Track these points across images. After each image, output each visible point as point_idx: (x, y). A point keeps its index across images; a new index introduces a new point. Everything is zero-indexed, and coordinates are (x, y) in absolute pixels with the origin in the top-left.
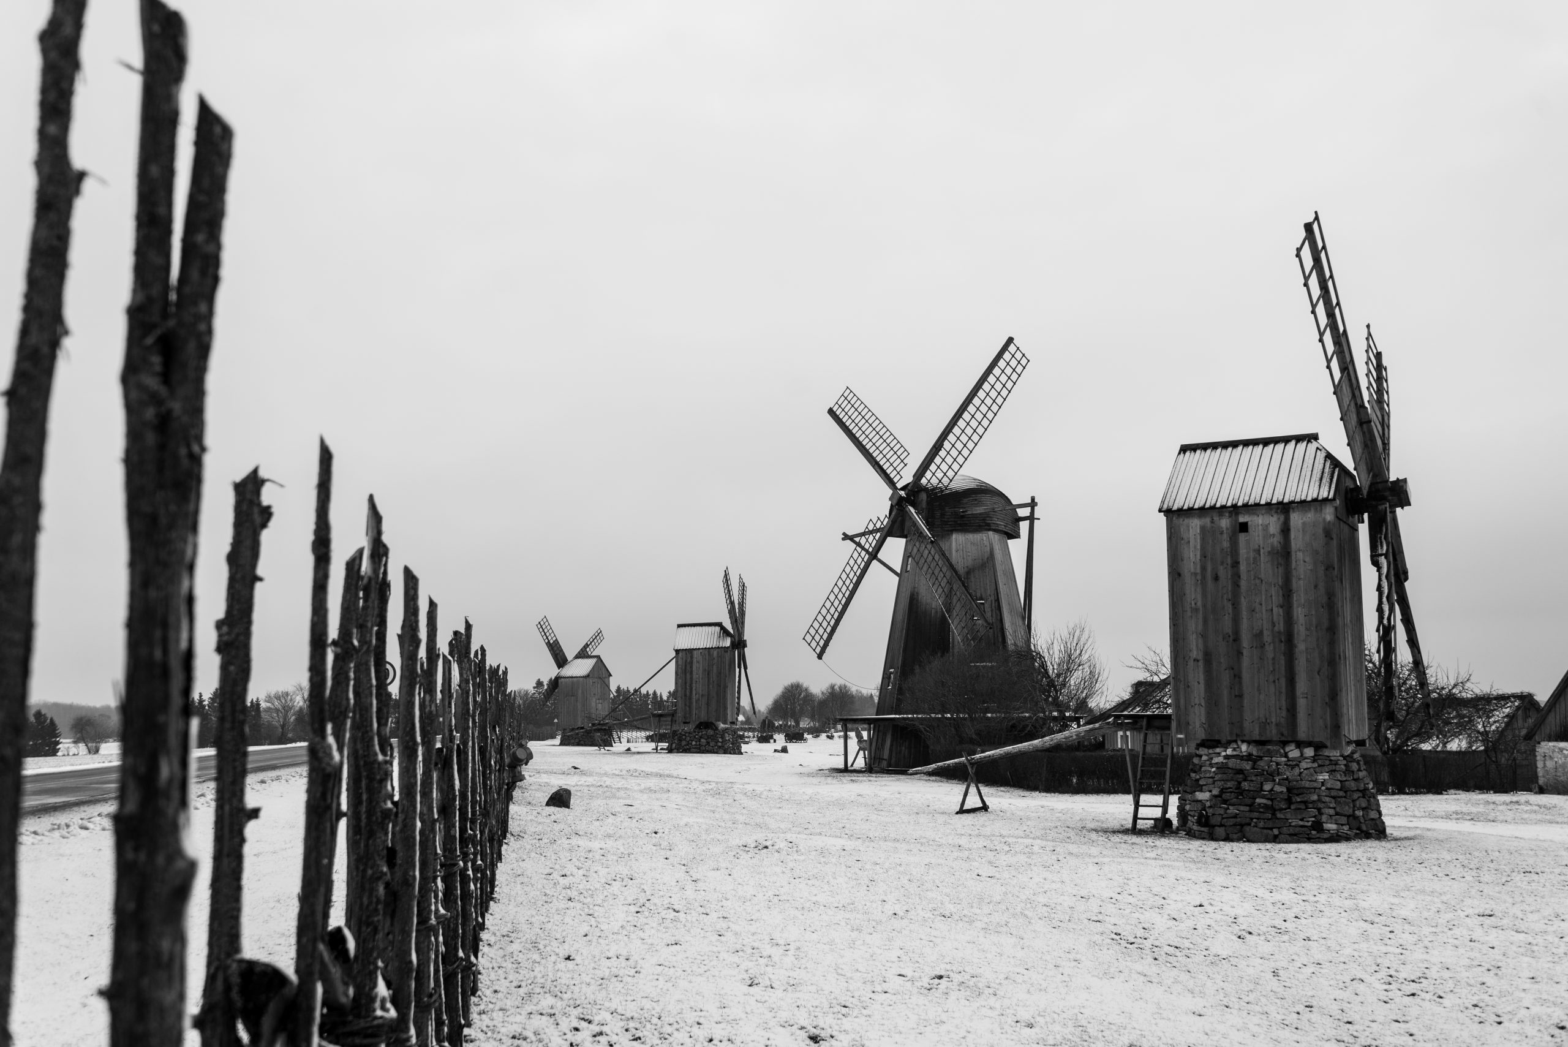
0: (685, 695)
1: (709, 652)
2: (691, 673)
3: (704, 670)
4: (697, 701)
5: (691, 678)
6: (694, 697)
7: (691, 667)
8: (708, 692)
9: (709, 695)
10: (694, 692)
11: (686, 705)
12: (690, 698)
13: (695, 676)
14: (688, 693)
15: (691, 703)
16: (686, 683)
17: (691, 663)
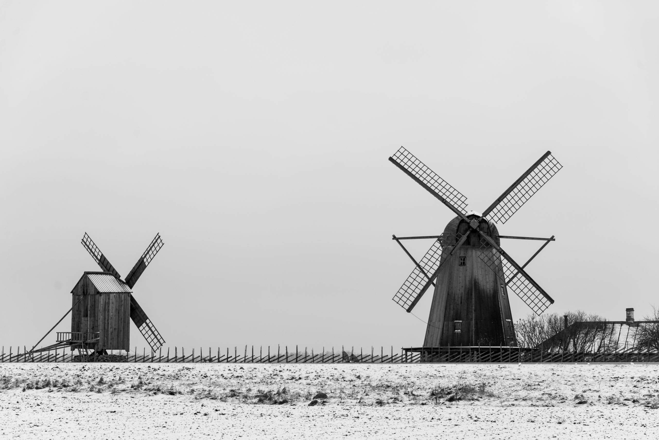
0: (105, 329)
1: (119, 296)
2: (108, 312)
3: (116, 309)
4: (112, 333)
5: (108, 315)
6: (110, 330)
7: (108, 307)
8: (118, 326)
9: (118, 328)
10: (110, 326)
11: (105, 336)
12: (108, 331)
13: (111, 314)
14: (106, 327)
15: (108, 335)
16: (105, 319)
17: (109, 303)
